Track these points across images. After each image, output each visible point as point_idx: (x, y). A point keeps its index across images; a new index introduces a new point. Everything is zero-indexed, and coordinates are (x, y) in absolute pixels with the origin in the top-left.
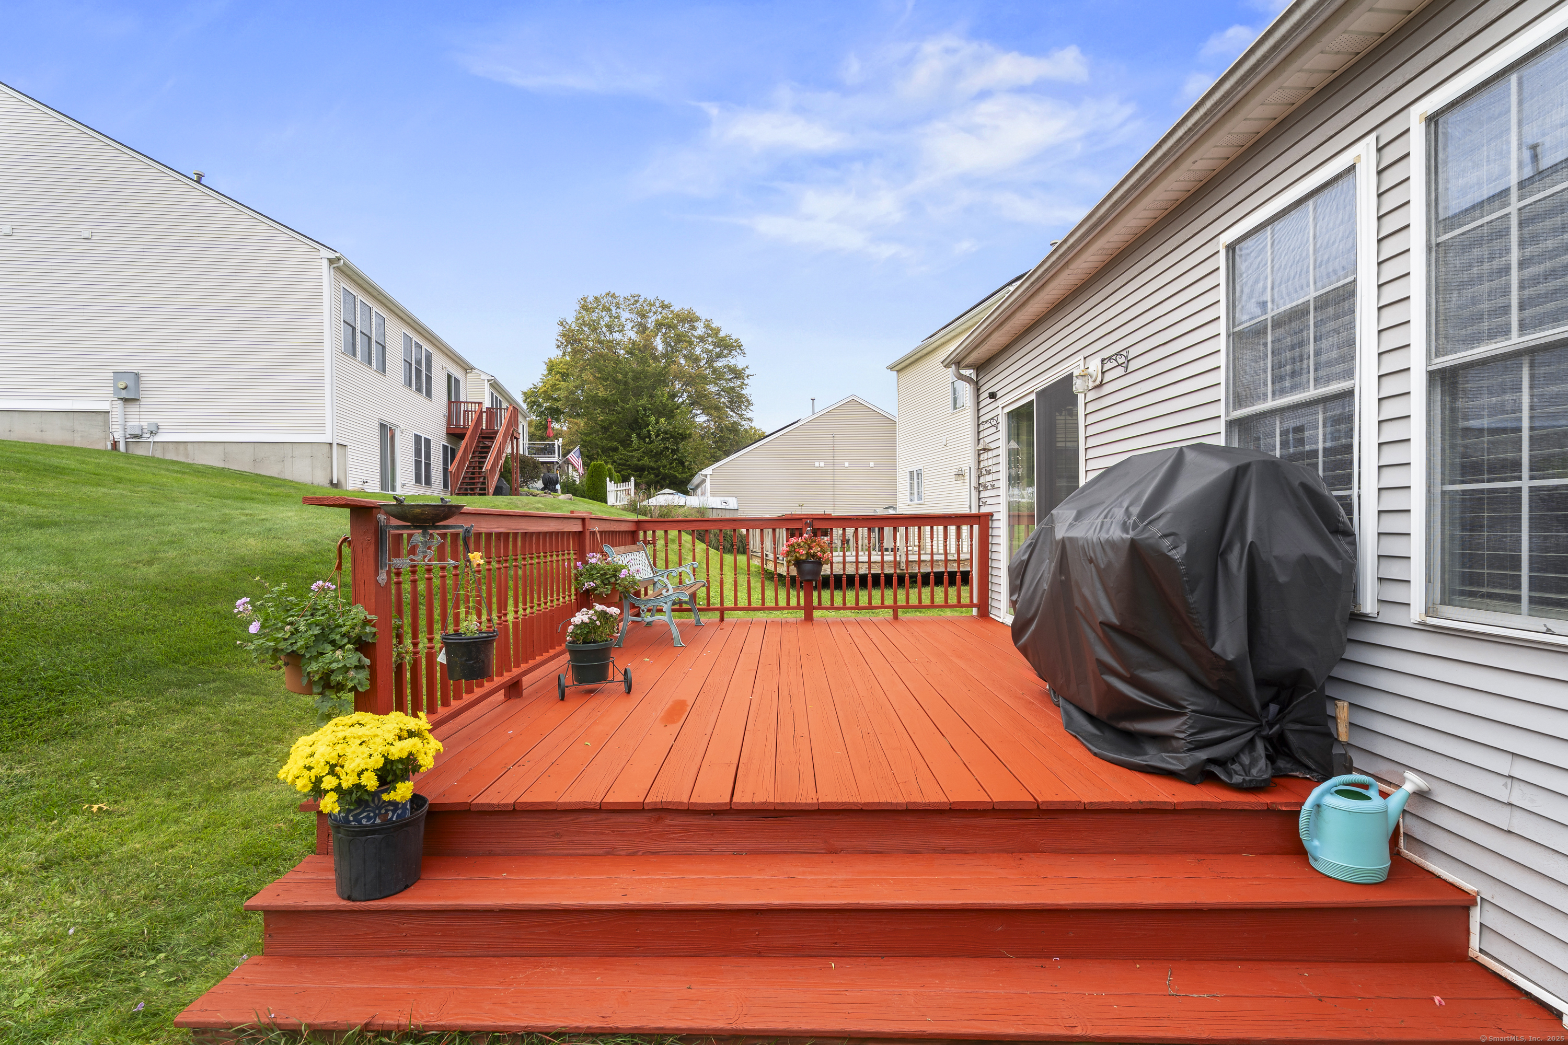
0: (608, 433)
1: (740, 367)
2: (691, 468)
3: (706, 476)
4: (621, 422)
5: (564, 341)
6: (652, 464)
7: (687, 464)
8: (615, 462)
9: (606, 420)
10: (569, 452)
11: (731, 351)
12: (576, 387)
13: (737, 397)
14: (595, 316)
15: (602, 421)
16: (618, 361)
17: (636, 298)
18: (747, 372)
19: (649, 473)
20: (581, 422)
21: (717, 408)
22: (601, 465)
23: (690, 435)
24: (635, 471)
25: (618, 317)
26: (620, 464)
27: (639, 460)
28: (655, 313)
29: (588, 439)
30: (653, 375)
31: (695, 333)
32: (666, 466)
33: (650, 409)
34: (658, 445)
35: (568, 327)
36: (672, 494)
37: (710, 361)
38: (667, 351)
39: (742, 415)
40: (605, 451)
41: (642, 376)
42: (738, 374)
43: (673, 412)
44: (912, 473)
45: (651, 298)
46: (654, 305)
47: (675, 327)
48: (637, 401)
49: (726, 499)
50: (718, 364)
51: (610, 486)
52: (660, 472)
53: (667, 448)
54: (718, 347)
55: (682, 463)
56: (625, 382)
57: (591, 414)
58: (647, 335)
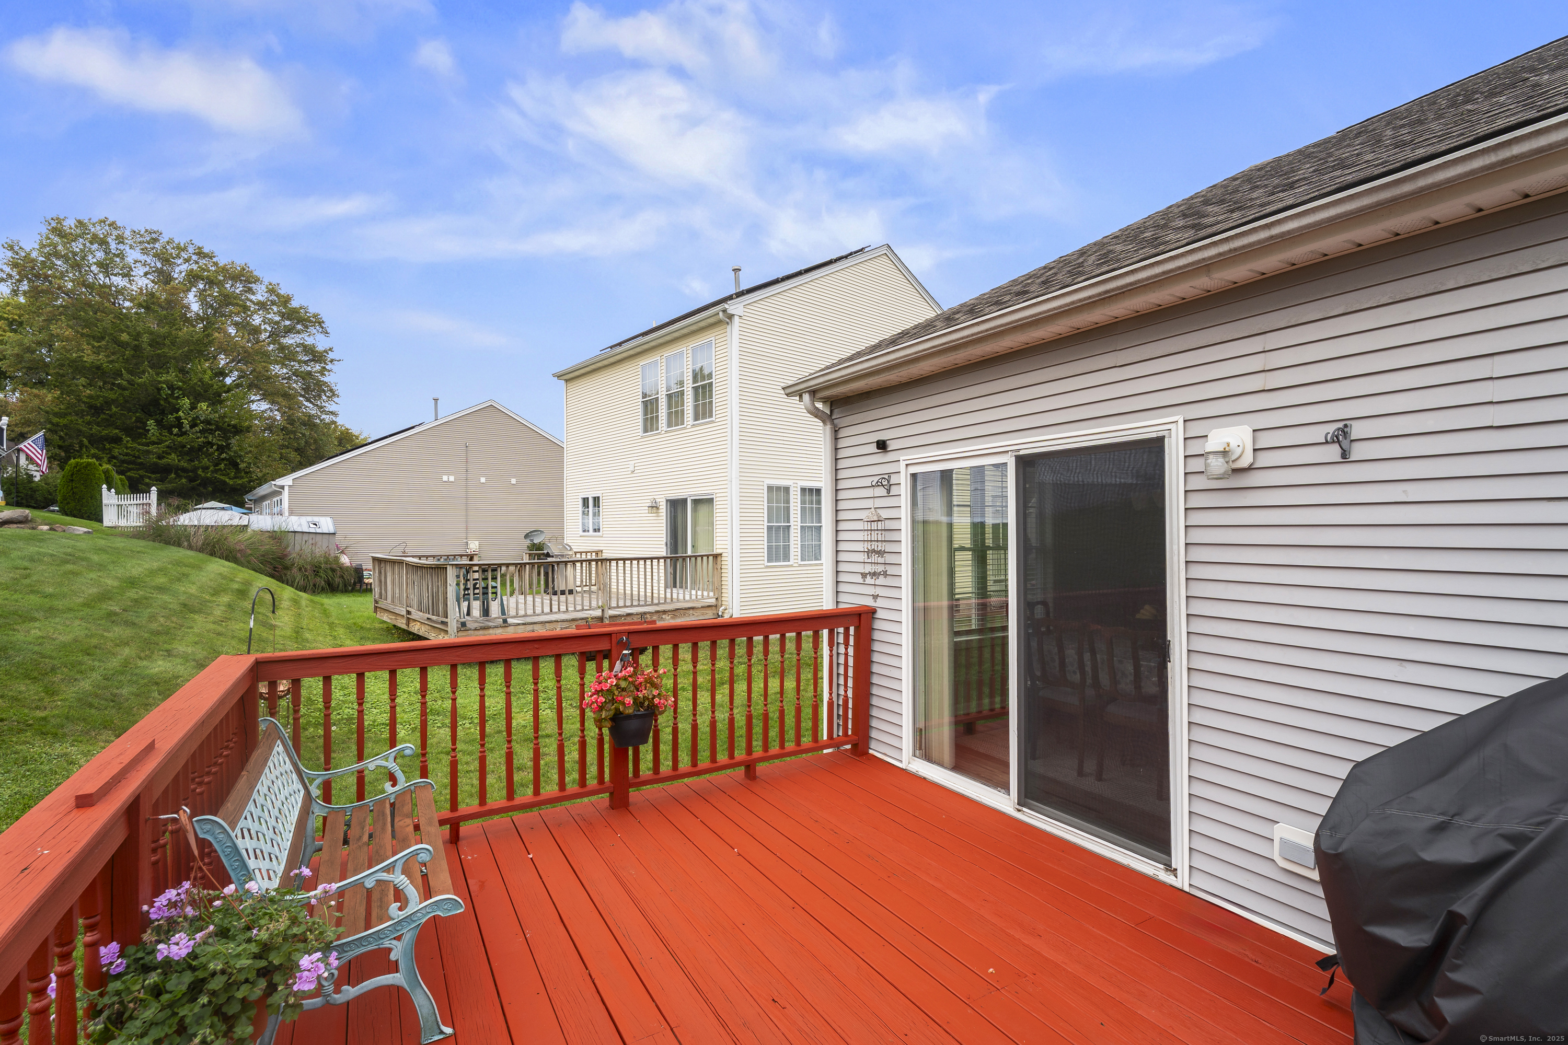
0: (102, 416)
1: (320, 348)
2: (250, 472)
3: (283, 487)
4: (126, 401)
5: (14, 274)
6: (184, 464)
7: (242, 466)
8: (114, 457)
9: (98, 396)
10: (23, 437)
11: (307, 327)
12: (39, 343)
13: (315, 384)
14: (77, 246)
15: (90, 397)
16: (122, 317)
17: (154, 236)
18: (331, 355)
19: (178, 476)
20: (50, 396)
21: (286, 396)
22: (89, 464)
23: (248, 429)
24: (153, 473)
25: (121, 255)
26: (123, 462)
27: (160, 457)
28: (187, 261)
29: (63, 421)
30: (187, 342)
31: (253, 297)
32: (207, 468)
33: (179, 388)
34: (194, 438)
35: (23, 254)
36: (223, 509)
37: (275, 336)
38: (205, 313)
39: (322, 407)
40: (95, 441)
41: (167, 342)
42: (318, 357)
43: (220, 396)
44: (585, 501)
45: (181, 240)
46: (185, 249)
47: (220, 284)
48: (157, 374)
49: (316, 519)
50: (289, 340)
51: (109, 498)
52: (197, 477)
53: (211, 444)
54: (288, 319)
55: (235, 465)
56: (136, 346)
57: (69, 386)
58: (173, 288)
